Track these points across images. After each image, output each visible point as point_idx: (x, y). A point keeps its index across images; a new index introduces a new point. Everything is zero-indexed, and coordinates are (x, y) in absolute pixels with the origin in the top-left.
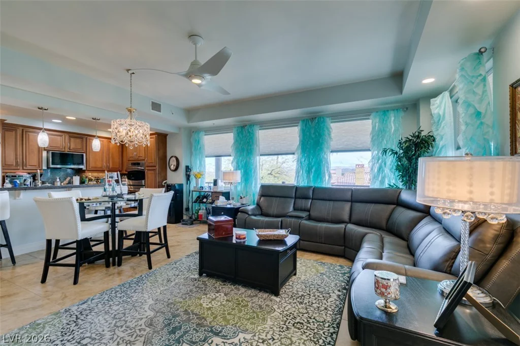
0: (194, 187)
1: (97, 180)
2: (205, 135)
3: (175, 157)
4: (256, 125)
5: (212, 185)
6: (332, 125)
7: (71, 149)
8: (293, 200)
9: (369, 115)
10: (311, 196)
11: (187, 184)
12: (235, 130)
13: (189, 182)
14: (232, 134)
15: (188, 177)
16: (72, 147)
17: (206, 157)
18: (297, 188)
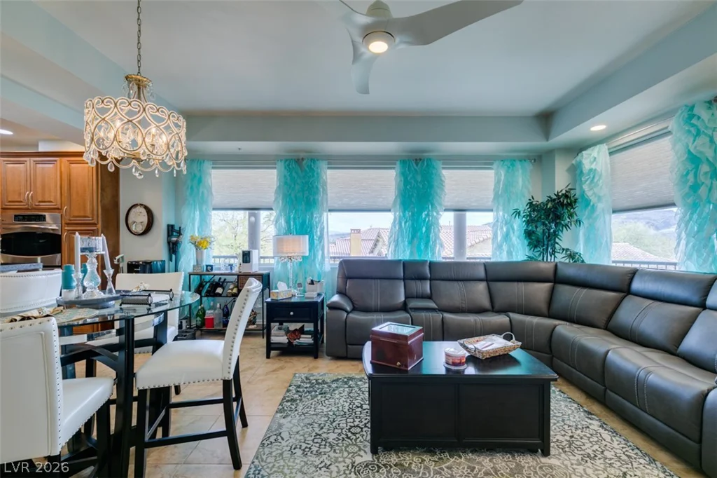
0: (194, 266)
2: (213, 168)
3: (146, 208)
4: (323, 160)
5: (237, 262)
6: (444, 172)
8: (403, 283)
9: (492, 164)
10: (429, 275)
11: (171, 260)
12: (280, 165)
13: (174, 256)
14: (275, 170)
15: (173, 248)
17: (214, 209)
18: (405, 264)
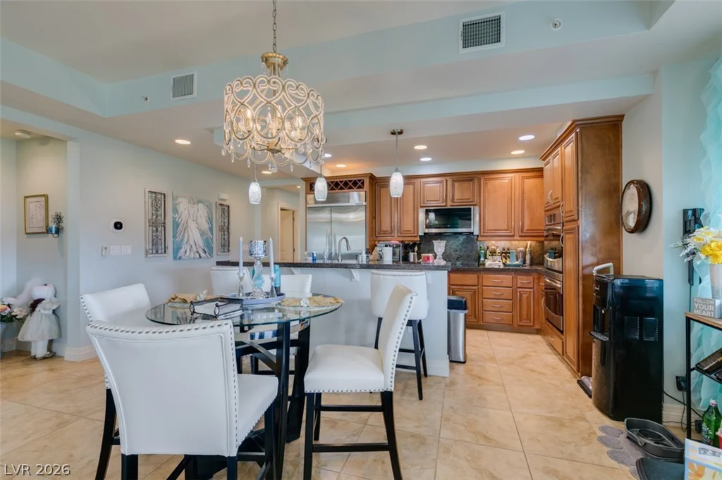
1: (505, 253)
3: (638, 182)
7: (456, 201)
16: (457, 197)
